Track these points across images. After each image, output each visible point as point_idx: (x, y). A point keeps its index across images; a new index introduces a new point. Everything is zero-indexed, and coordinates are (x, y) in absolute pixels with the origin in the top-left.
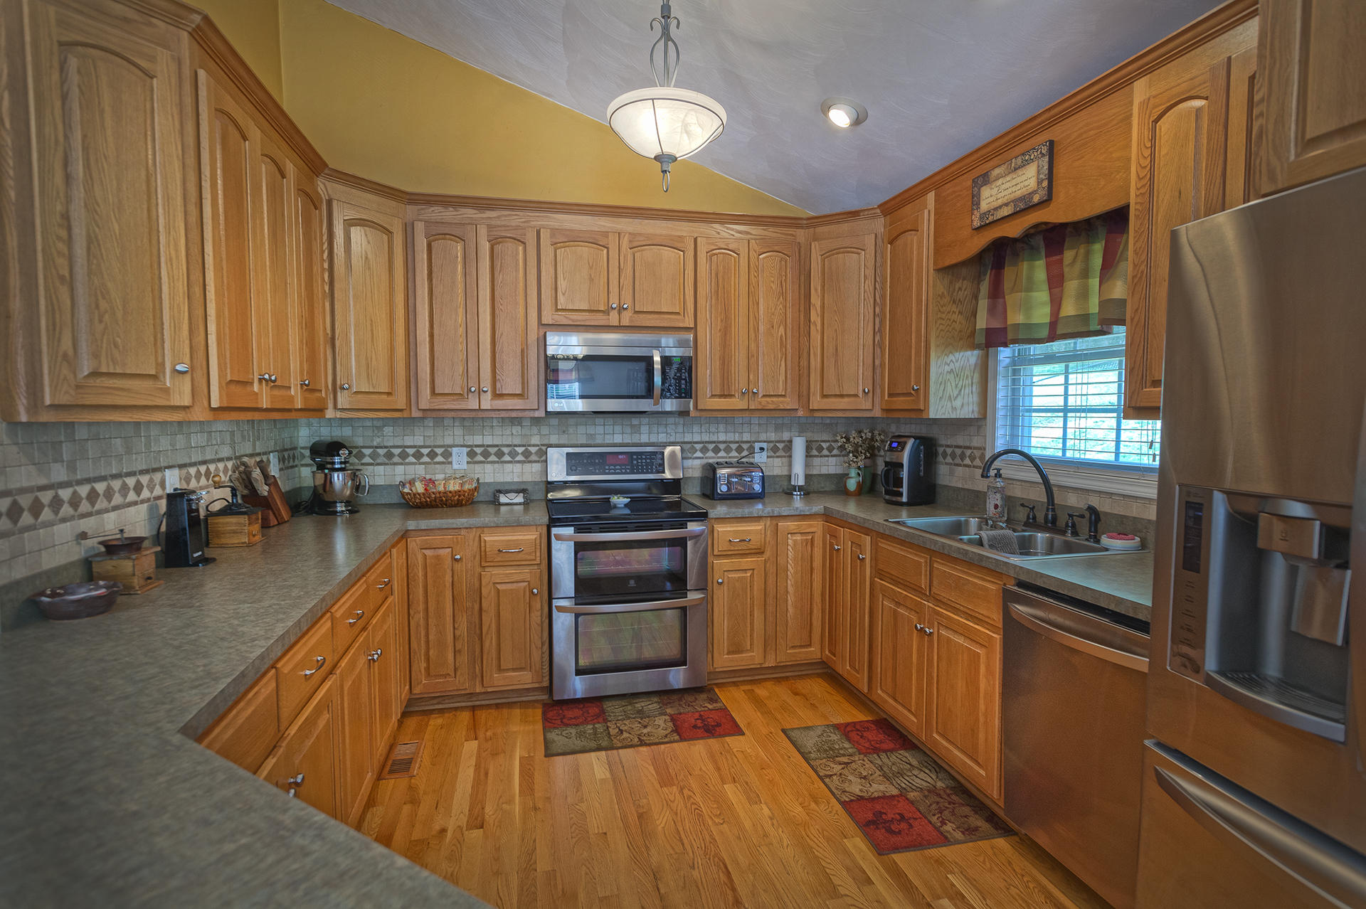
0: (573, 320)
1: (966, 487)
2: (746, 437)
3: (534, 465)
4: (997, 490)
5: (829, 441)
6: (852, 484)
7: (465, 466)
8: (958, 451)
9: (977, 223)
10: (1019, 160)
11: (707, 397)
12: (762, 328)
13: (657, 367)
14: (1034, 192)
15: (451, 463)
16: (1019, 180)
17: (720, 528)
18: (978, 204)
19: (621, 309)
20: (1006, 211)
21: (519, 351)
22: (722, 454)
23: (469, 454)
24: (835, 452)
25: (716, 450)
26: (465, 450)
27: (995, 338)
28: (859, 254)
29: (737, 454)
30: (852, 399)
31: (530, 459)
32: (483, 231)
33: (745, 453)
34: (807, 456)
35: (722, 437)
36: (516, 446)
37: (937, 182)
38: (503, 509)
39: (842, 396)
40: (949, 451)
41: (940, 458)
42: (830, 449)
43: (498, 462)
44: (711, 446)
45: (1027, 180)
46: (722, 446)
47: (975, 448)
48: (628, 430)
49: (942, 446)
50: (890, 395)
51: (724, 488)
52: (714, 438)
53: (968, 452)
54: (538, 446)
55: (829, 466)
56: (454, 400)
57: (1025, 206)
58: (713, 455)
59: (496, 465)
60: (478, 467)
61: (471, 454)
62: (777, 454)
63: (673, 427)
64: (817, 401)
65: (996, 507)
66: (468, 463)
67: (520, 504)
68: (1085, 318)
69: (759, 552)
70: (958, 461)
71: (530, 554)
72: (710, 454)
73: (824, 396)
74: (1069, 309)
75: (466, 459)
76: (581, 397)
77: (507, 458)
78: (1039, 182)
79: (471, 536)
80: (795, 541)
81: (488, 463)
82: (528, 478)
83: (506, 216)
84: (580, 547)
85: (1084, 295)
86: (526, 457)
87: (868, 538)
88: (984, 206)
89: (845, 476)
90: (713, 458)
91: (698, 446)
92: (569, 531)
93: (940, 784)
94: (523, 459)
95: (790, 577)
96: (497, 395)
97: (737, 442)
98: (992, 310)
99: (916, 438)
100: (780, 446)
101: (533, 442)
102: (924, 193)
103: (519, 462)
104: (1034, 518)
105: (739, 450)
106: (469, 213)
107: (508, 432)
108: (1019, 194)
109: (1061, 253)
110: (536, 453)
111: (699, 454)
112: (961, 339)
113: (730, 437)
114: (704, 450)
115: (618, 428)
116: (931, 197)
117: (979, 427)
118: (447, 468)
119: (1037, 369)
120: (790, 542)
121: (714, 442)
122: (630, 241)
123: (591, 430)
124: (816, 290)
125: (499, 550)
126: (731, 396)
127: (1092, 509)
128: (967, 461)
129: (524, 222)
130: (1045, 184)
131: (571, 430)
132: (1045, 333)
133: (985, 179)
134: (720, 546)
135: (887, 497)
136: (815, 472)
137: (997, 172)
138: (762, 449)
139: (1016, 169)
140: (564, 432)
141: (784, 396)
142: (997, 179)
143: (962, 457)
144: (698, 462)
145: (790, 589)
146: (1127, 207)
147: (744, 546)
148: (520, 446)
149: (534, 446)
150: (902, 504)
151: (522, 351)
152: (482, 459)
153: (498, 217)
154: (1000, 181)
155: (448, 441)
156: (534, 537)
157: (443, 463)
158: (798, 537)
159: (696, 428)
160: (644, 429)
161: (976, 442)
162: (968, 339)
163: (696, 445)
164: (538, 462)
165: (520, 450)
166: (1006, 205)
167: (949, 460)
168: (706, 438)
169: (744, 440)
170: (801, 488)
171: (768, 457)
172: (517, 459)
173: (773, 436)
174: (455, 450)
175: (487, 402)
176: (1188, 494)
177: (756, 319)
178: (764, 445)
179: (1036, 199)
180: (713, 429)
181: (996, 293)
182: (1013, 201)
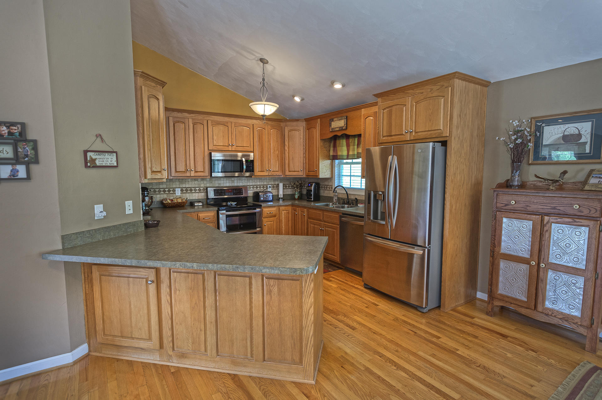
0: (218, 149)
1: (328, 196)
2: (265, 183)
3: (202, 193)
4: (336, 196)
5: (288, 184)
6: (296, 197)
7: (179, 194)
8: (326, 186)
9: (331, 130)
10: (340, 118)
11: (257, 172)
12: (272, 151)
13: (244, 163)
14: (343, 127)
15: (175, 193)
16: (340, 123)
17: (265, 210)
18: (331, 126)
19: (232, 145)
20: (337, 129)
21: (202, 158)
22: (258, 189)
23: (181, 190)
24: (290, 187)
25: (257, 188)
26: (180, 189)
27: (335, 157)
28: (299, 131)
29: (263, 189)
30: (297, 172)
31: (201, 191)
32: (190, 120)
33: (265, 188)
34: (283, 189)
35: (258, 184)
36: (196, 187)
37: (321, 117)
38: (196, 207)
39: (295, 171)
40: (323, 186)
41: (321, 188)
42: (289, 187)
43: (190, 193)
44: (255, 186)
45: (342, 123)
46: (258, 186)
47: (330, 185)
48: (231, 182)
49: (321, 185)
50: (308, 171)
51: (262, 199)
52: (256, 184)
53: (328, 186)
54: (203, 187)
55: (289, 192)
56: (182, 173)
57: (341, 129)
58: (256, 189)
59: (190, 194)
60: (184, 195)
61: (182, 190)
62: (274, 188)
63: (244, 180)
64: (287, 173)
65: (336, 200)
66: (181, 193)
67: (201, 205)
68: (354, 155)
69: (275, 216)
70: (326, 189)
71: (212, 219)
72: (255, 189)
73: (289, 171)
74: (351, 153)
75: (180, 192)
76: (222, 172)
77: (193, 191)
79: (195, 215)
80: (284, 213)
81: (187, 193)
82: (200, 198)
83: (197, 116)
84: (227, 216)
85: (354, 150)
86: (200, 191)
87: (306, 209)
88: (332, 126)
89: (295, 194)
90: (256, 190)
91: (252, 187)
92: (224, 212)
94: (198, 191)
95: (283, 223)
96: (196, 172)
97: (263, 185)
98: (334, 150)
99: (315, 183)
100: (275, 186)
101: (201, 186)
102: (317, 119)
103: (197, 193)
104: (344, 202)
105: (264, 187)
106: (186, 115)
107: (194, 183)
108: (340, 126)
109: (349, 139)
110: (203, 189)
111: (252, 189)
112: (326, 157)
113: (261, 183)
114: (253, 188)
115: (228, 181)
116: (319, 120)
117: (331, 180)
118: (174, 196)
119: (344, 166)
120: (283, 213)
121: (256, 185)
122: (235, 125)
123: (219, 182)
124: (287, 141)
125: (204, 218)
126: (264, 171)
127: (356, 199)
128: (328, 189)
129: (203, 118)
130: (346, 125)
131: (213, 182)
132: (346, 157)
133: (333, 120)
134: (265, 214)
135: (307, 199)
136: (285, 194)
137: (335, 119)
138: (270, 187)
139: (339, 120)
140: (211, 183)
141: (278, 171)
143: (327, 188)
144: (251, 191)
145: (283, 226)
146: (361, 134)
147: (270, 215)
148: (197, 187)
149: (202, 187)
150: (312, 201)
152: (186, 192)
153: (195, 116)
154: (336, 122)
155: (174, 186)
156: (213, 214)
157: (173, 193)
158: (285, 211)
159: (251, 181)
160: (236, 181)
161: (330, 184)
162: (328, 157)
163: (251, 186)
164: (203, 192)
165: (197, 189)
167: (323, 189)
168: (254, 184)
169: (265, 184)
170: (282, 198)
171: (272, 189)
172: (197, 192)
173: (273, 183)
174: (176, 189)
175: (193, 174)
176: (369, 192)
177: (270, 149)
178: (270, 186)
180: (256, 181)
181: (335, 146)
182: (339, 127)
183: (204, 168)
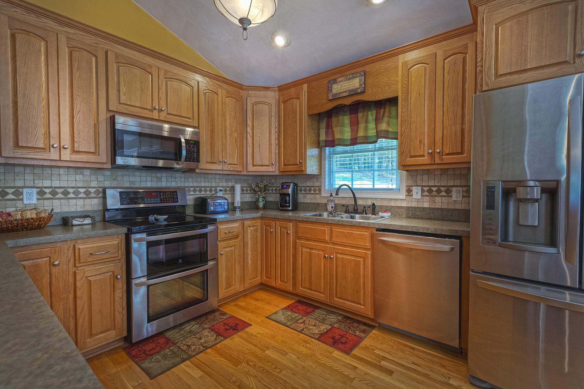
0: (130, 111)
1: (312, 202)
2: (214, 185)
3: (93, 200)
4: (332, 201)
5: (246, 187)
6: (261, 205)
7: (34, 201)
8: (308, 188)
9: (331, 98)
10: (351, 76)
11: (204, 162)
12: (228, 132)
13: (184, 144)
14: (358, 88)
15: (22, 200)
16: (351, 83)
17: (221, 227)
18: (331, 90)
19: (160, 110)
20: (345, 94)
21: (92, 125)
22: (203, 193)
23: (38, 193)
24: (249, 192)
25: (200, 191)
26: (35, 190)
27: (332, 143)
28: (269, 105)
29: (209, 193)
30: (267, 167)
31: (90, 196)
32: (63, 40)
33: (213, 192)
34: (241, 193)
35: (203, 184)
36: (79, 188)
37: (309, 80)
38: (75, 228)
39: (262, 166)
40: (303, 188)
41: (299, 192)
42: (247, 190)
43: (64, 199)
44: (198, 189)
45: (355, 83)
46: (203, 189)
47: (316, 187)
48: (155, 180)
49: (299, 187)
50: (284, 165)
51: (212, 208)
52: (199, 185)
53: (313, 188)
54: (96, 188)
55: (248, 198)
56: (37, 152)
57: (353, 93)
58: (199, 193)
59: (63, 201)
60: (47, 202)
61: (41, 193)
62: (227, 193)
63: (179, 179)
64: (251, 168)
65: (332, 207)
66: (38, 199)
67: (89, 224)
68: (366, 137)
69: (237, 237)
70: (308, 192)
71: (114, 253)
72: (198, 193)
73: (254, 165)
74: (361, 133)
75: (35, 197)
76: (138, 157)
77: (72, 196)
78: (361, 85)
79: (66, 247)
80: (251, 230)
81: (56, 199)
82: (89, 208)
83: (81, 35)
84: (150, 245)
86: (87, 195)
87: (291, 224)
88: (334, 91)
90: (199, 195)
91: (192, 189)
92: (144, 235)
93: (339, 318)
94: (85, 196)
95: (249, 247)
96: (74, 152)
97: (210, 187)
98: (327, 134)
99: (294, 183)
100: (228, 189)
101: (92, 185)
102: (303, 83)
103: (81, 198)
104: (348, 210)
105: (211, 191)
106: (51, 24)
107: (73, 178)
108: (351, 88)
109: (357, 113)
110: (95, 192)
111: (192, 193)
112: (314, 144)
113: (207, 184)
114: (195, 191)
115: (149, 178)
116: (305, 86)
117: (318, 179)
118: (19, 204)
120: (249, 231)
121: (199, 187)
122: (165, 74)
123: (132, 179)
124: (250, 118)
125: (91, 254)
126: (215, 163)
127: (374, 204)
128: (312, 192)
129: (95, 43)
130: (363, 86)
131: (119, 179)
132: (349, 142)
133: (335, 81)
134: (221, 236)
135: (281, 208)
136: (242, 201)
137: (340, 79)
138: (220, 190)
139: (349, 79)
140: (114, 179)
141: (237, 165)
142: (341, 81)
143: (310, 190)
144: (192, 197)
145: (250, 253)
146: (397, 97)
147: (230, 235)
148: (82, 188)
149: (93, 188)
150: (289, 211)
151: (95, 125)
152: (51, 196)
153: (75, 34)
154: (342, 83)
155: (19, 183)
156: (117, 242)
157: (14, 200)
158: (252, 228)
159: (191, 180)
160: (164, 179)
161: (316, 184)
162: (316, 143)
163: (190, 188)
164: (96, 198)
165: (82, 190)
166: (345, 92)
167: (303, 192)
168: (195, 185)
169: (213, 186)
170: (239, 208)
171: (223, 194)
172: (80, 196)
173: (224, 184)
174: (25, 191)
175: (66, 155)
176: (488, 184)
177: (226, 127)
178: (221, 188)
179: (359, 91)
180: (199, 180)
181: (329, 127)
182: (348, 91)
183: (97, 145)
